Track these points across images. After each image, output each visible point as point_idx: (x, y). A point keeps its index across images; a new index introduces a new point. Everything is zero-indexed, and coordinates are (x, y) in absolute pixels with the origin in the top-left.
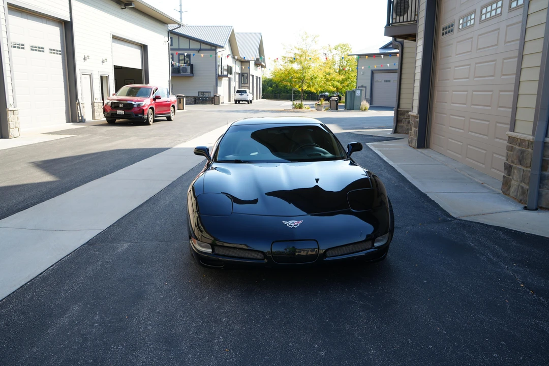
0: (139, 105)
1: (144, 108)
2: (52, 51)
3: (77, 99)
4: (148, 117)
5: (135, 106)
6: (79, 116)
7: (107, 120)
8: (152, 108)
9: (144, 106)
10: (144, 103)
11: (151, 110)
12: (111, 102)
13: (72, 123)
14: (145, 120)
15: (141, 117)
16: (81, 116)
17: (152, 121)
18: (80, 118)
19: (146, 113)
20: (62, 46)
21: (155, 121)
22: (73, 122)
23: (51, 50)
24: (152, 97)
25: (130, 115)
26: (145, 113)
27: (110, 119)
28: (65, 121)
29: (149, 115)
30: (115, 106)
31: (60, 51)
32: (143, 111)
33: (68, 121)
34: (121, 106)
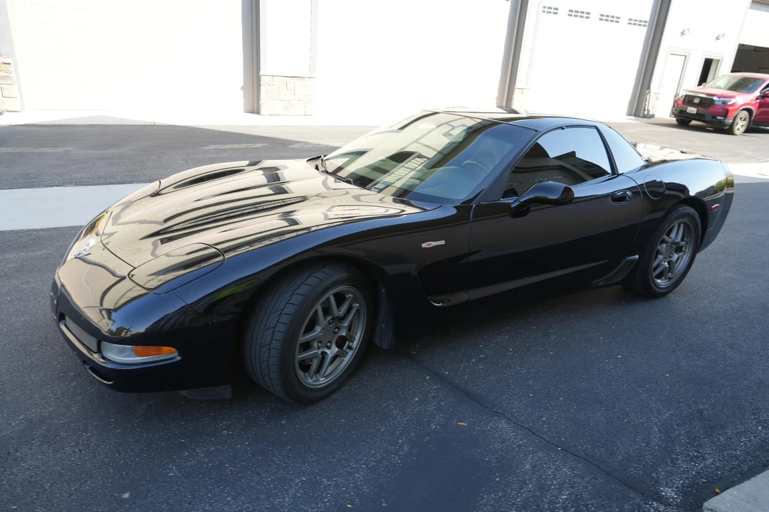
0: (724, 103)
1: (730, 108)
2: (632, 22)
3: (649, 88)
4: (733, 123)
5: (717, 103)
6: (645, 110)
7: (677, 120)
8: (749, 111)
9: (733, 105)
10: (733, 101)
11: (746, 113)
12: (685, 93)
13: (633, 117)
14: (727, 125)
15: (720, 121)
16: (648, 111)
17: (743, 129)
18: (646, 112)
19: (731, 115)
20: (652, 16)
21: (749, 130)
22: (635, 115)
23: (630, 20)
24: (757, 93)
25: (704, 115)
26: (729, 115)
27: (680, 118)
28: (625, 113)
29: (738, 120)
30: (689, 100)
31: (645, 22)
32: (726, 113)
33: (629, 114)
34: (696, 101)
